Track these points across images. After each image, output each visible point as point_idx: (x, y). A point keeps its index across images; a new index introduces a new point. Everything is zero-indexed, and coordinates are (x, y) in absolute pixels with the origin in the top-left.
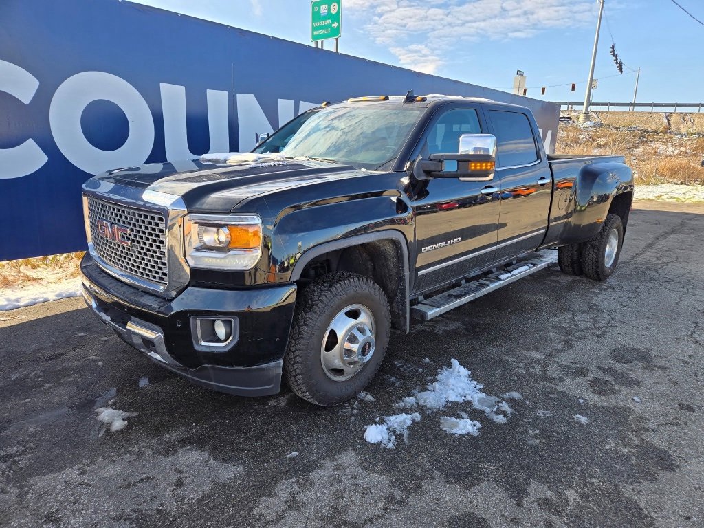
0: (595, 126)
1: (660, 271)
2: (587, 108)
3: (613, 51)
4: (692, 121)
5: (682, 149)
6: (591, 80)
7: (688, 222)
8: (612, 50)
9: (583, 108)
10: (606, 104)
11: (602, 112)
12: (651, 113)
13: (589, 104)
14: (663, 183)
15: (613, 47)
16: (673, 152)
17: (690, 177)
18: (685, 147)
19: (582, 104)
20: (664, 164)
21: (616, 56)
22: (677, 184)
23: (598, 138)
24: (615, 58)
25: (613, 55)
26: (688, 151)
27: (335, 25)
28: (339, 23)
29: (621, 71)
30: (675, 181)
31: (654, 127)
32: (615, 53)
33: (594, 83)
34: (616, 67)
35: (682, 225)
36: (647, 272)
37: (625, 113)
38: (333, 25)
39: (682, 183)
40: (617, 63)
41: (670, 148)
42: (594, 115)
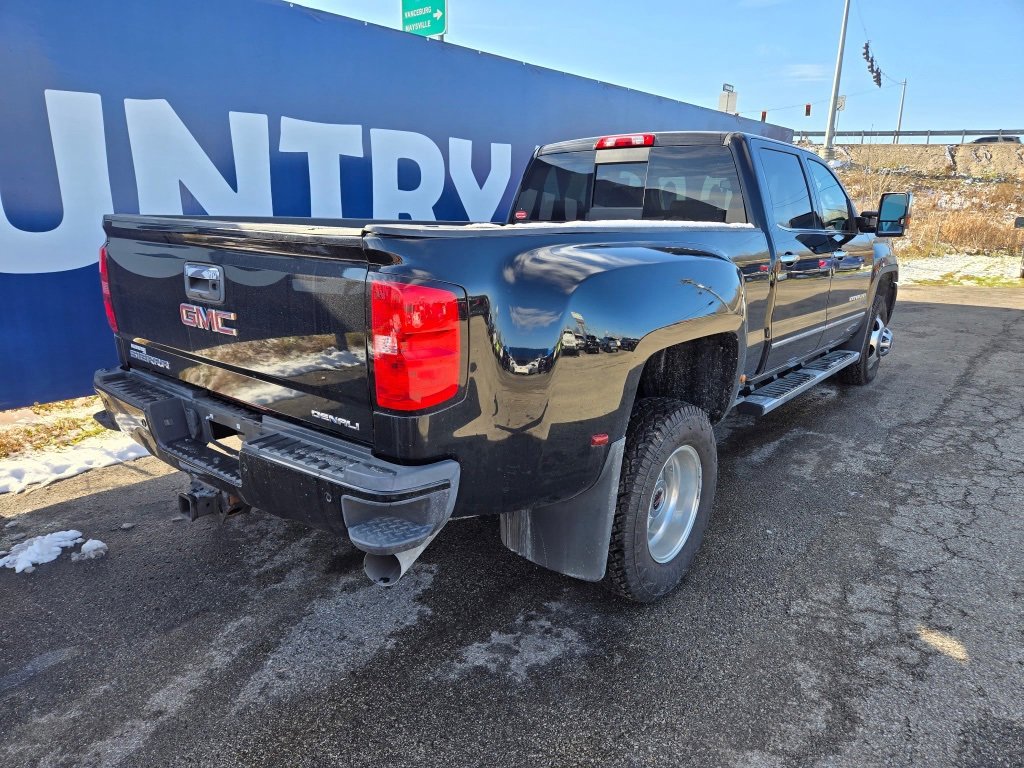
0: (842, 167)
1: (999, 442)
2: (830, 139)
3: (867, 53)
4: (989, 156)
5: (975, 200)
6: (836, 97)
7: (1015, 327)
8: (865, 51)
9: (824, 140)
10: (858, 134)
11: (852, 146)
12: (926, 146)
13: (833, 133)
14: (950, 253)
15: (867, 47)
16: (962, 205)
17: (990, 243)
18: (980, 198)
19: (823, 134)
20: (950, 224)
21: (872, 60)
22: (971, 254)
23: (848, 185)
24: (870, 64)
25: (867, 58)
26: (985, 203)
27: (438, 15)
28: (443, 12)
29: (880, 85)
30: (968, 249)
31: (931, 166)
32: (870, 55)
33: (840, 101)
34: (871, 76)
35: (1006, 331)
36: (976, 446)
37: (887, 146)
38: (435, 15)
39: (978, 253)
40: (872, 71)
41: (958, 200)
42: (840, 150)
